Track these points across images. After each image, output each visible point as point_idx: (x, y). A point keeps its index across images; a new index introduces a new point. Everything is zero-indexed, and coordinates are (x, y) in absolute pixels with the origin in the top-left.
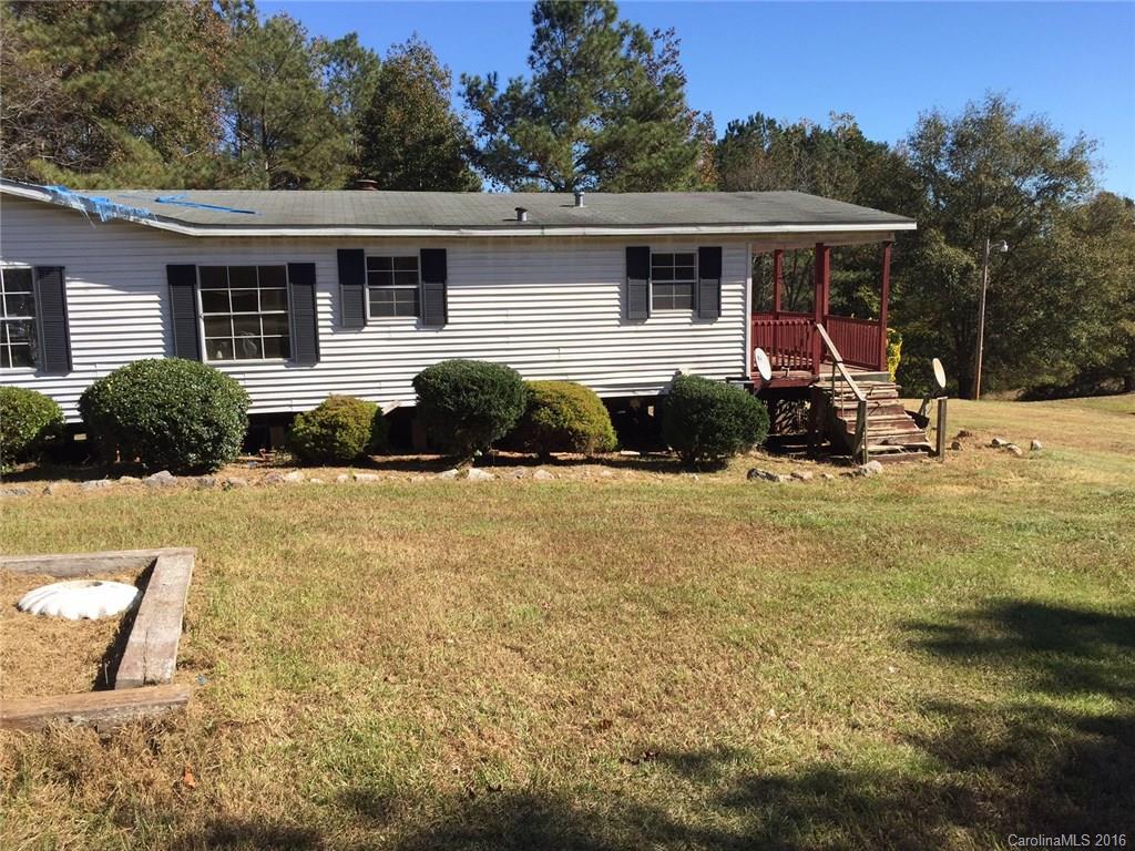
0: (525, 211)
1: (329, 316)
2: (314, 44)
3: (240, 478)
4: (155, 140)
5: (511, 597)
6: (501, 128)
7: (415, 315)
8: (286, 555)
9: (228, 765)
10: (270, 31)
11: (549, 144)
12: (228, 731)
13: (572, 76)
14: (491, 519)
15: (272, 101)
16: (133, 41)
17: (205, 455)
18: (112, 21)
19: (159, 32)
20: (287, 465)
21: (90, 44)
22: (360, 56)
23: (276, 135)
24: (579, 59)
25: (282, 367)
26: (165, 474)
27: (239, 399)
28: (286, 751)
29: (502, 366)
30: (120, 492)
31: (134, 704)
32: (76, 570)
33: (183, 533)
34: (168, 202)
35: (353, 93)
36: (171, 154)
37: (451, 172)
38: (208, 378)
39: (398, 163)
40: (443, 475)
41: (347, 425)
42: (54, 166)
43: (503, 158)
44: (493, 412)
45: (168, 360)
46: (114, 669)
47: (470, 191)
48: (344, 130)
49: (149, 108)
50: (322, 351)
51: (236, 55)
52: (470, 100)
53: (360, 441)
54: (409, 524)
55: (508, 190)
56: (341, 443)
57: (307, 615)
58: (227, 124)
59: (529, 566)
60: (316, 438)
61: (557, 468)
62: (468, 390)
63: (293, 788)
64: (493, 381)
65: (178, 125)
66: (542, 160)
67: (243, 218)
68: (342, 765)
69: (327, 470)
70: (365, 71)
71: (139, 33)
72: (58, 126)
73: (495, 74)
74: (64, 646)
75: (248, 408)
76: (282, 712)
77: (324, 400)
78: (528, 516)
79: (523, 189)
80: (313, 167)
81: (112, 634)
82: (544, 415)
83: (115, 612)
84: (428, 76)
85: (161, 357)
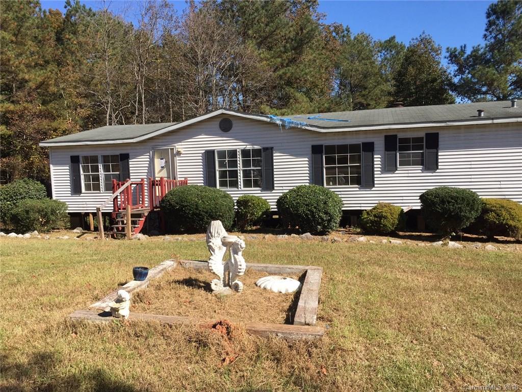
0: (483, 111)
1: (380, 166)
2: (375, 44)
3: (338, 238)
4: (307, 93)
5: (476, 310)
6: (467, 71)
7: (421, 165)
8: (360, 275)
9: (340, 368)
10: (356, 41)
11: (494, 77)
12: (339, 352)
13: (509, 41)
14: (462, 268)
15: (355, 71)
16: (300, 53)
17: (324, 227)
18: (293, 46)
19: (311, 48)
20: (358, 234)
21: (285, 56)
22: (396, 46)
23: (356, 86)
24: (512, 32)
25: (358, 189)
26: (308, 234)
27: (339, 203)
28: (366, 367)
29: (467, 190)
30: (291, 240)
31: (301, 333)
32: (277, 272)
33: (316, 260)
34: (313, 119)
35: (392, 64)
36: (313, 99)
37: (439, 95)
38: (326, 193)
39: (412, 93)
40: (435, 244)
41: (387, 217)
42: (269, 107)
43: (468, 86)
44: (462, 214)
45: (311, 186)
46: (293, 316)
47: (449, 104)
48: (387, 81)
49: (305, 80)
50: (376, 182)
51: (341, 53)
52: (451, 60)
53: (393, 224)
54: (419, 266)
55: (470, 102)
56: (384, 225)
57: (372, 304)
58: (335, 84)
59: (486, 295)
60: (372, 222)
61: (499, 244)
62: (449, 202)
63: (370, 386)
64: (462, 198)
65: (316, 86)
66: (490, 85)
67: (343, 124)
68: (393, 379)
69: (377, 237)
70: (398, 53)
71: (303, 49)
72: (271, 91)
73: (465, 45)
74: (273, 303)
75: (342, 207)
76: (363, 348)
77: (376, 205)
78: (483, 268)
79: (478, 101)
80: (372, 99)
81: (291, 300)
82: (491, 216)
83: (292, 291)
84: (430, 51)
85: (308, 184)
